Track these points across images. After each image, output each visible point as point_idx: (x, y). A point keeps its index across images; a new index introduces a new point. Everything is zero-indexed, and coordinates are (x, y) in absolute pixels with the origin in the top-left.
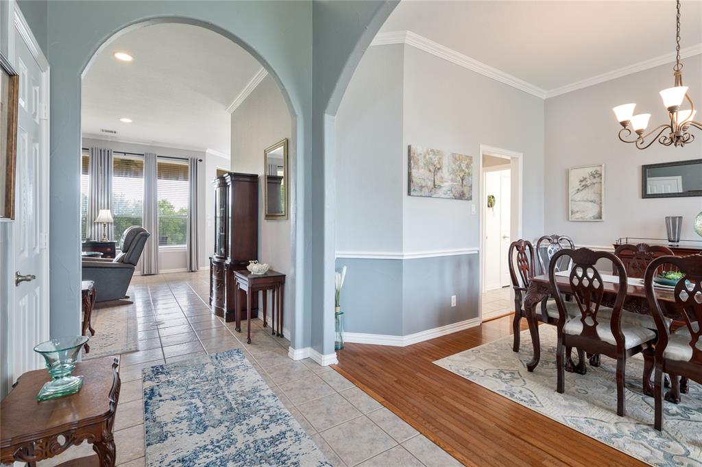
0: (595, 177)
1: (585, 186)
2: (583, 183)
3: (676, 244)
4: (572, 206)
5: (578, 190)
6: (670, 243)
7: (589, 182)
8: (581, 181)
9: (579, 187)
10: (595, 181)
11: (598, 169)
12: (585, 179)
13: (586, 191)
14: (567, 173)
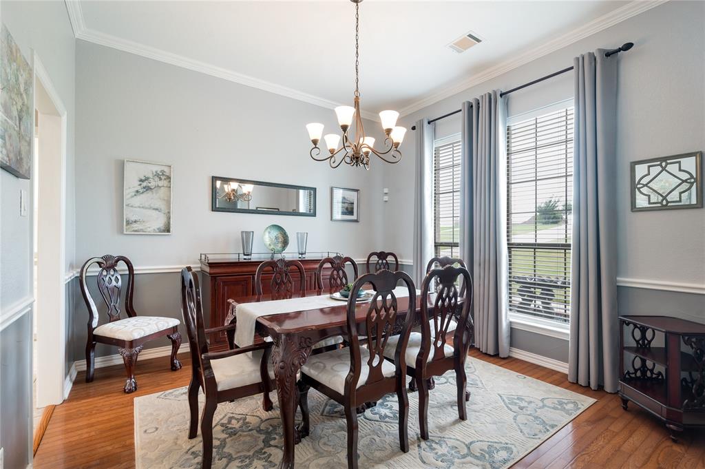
0: (160, 179)
1: (148, 189)
2: (144, 184)
3: (249, 257)
4: (129, 214)
5: (137, 191)
6: (245, 257)
7: (152, 184)
8: (141, 181)
9: (138, 188)
10: (161, 183)
11: (166, 169)
12: (147, 179)
13: (148, 195)
14: (121, 166)
